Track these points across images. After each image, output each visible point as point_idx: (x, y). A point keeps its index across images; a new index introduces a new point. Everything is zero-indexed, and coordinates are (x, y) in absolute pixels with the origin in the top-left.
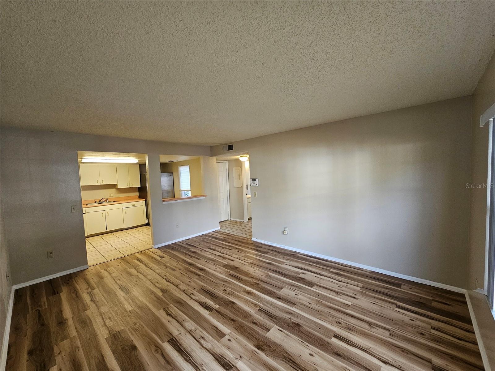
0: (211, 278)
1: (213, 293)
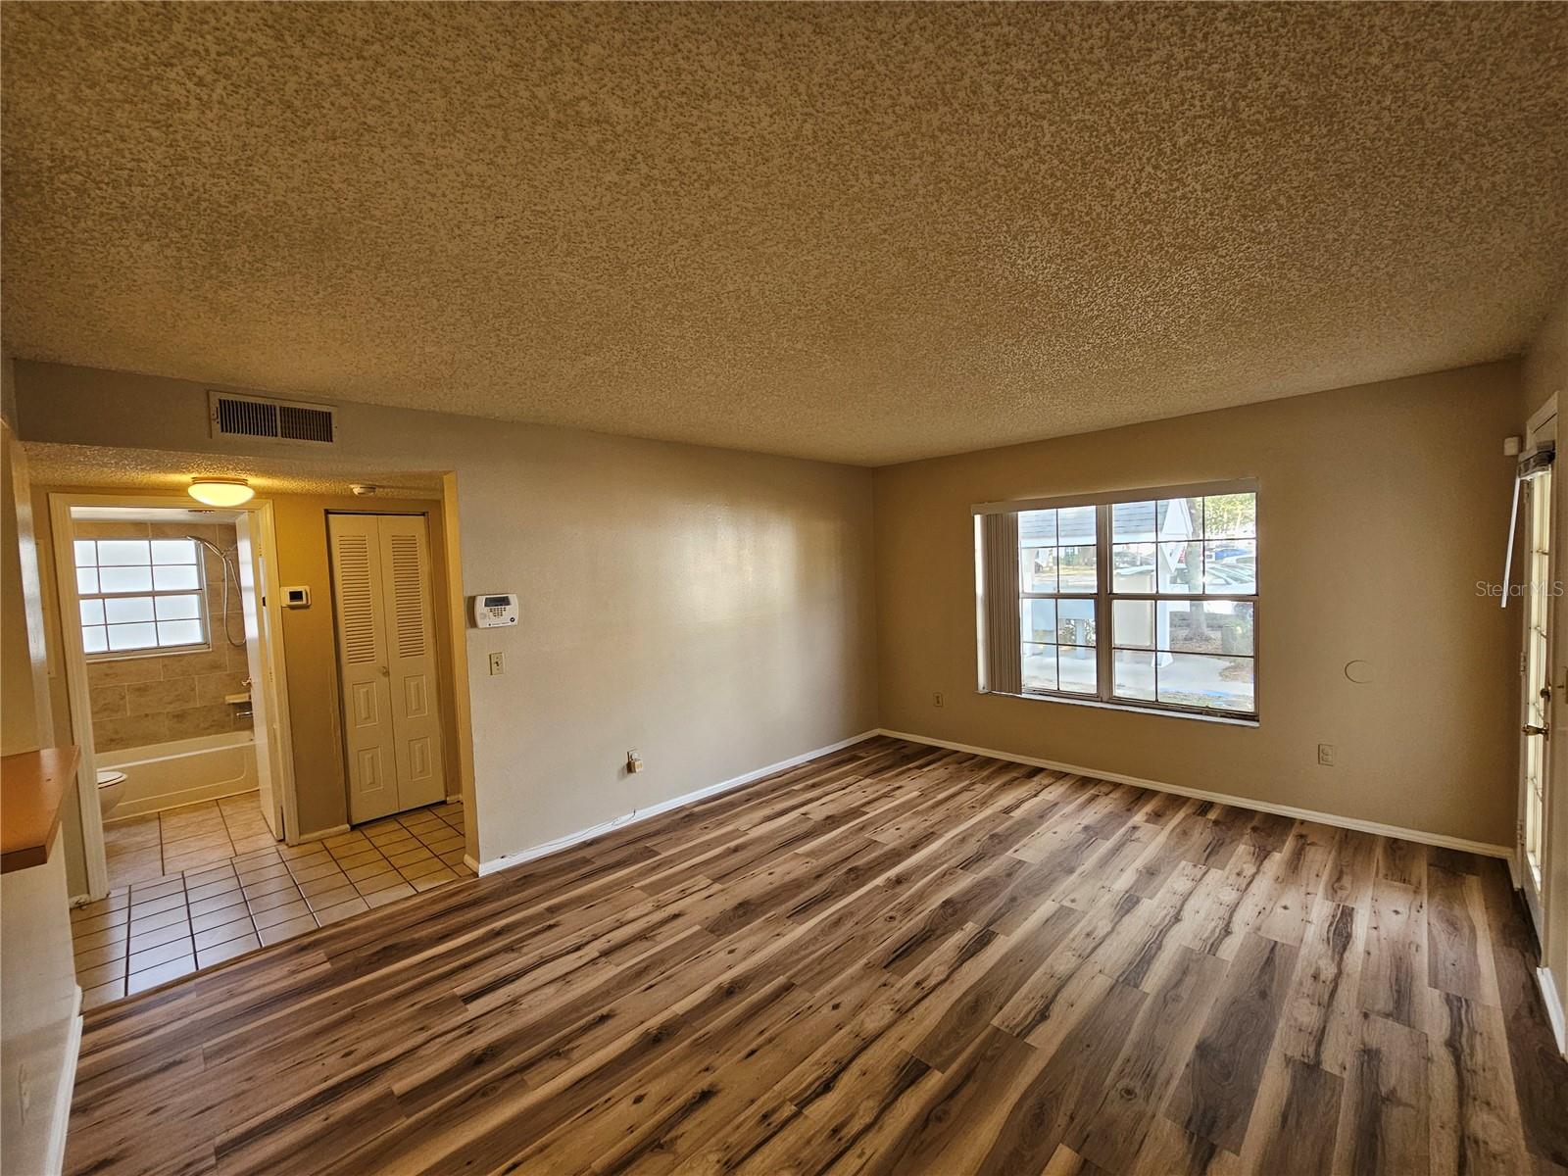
0: (804, 958)
1: (906, 939)
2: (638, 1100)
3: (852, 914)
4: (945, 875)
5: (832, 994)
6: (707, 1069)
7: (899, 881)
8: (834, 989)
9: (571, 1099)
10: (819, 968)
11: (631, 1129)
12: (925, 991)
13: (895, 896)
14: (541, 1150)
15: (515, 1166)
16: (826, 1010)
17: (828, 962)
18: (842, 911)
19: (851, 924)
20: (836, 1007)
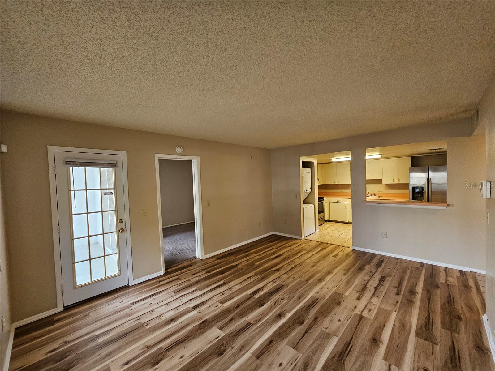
3: (296, 300)
4: (260, 319)
5: (296, 280)
7: (280, 316)
8: (295, 281)
10: (301, 285)
12: (274, 281)
13: (281, 308)
16: (296, 277)
17: (299, 286)
18: (299, 302)
19: (296, 297)
20: (294, 278)
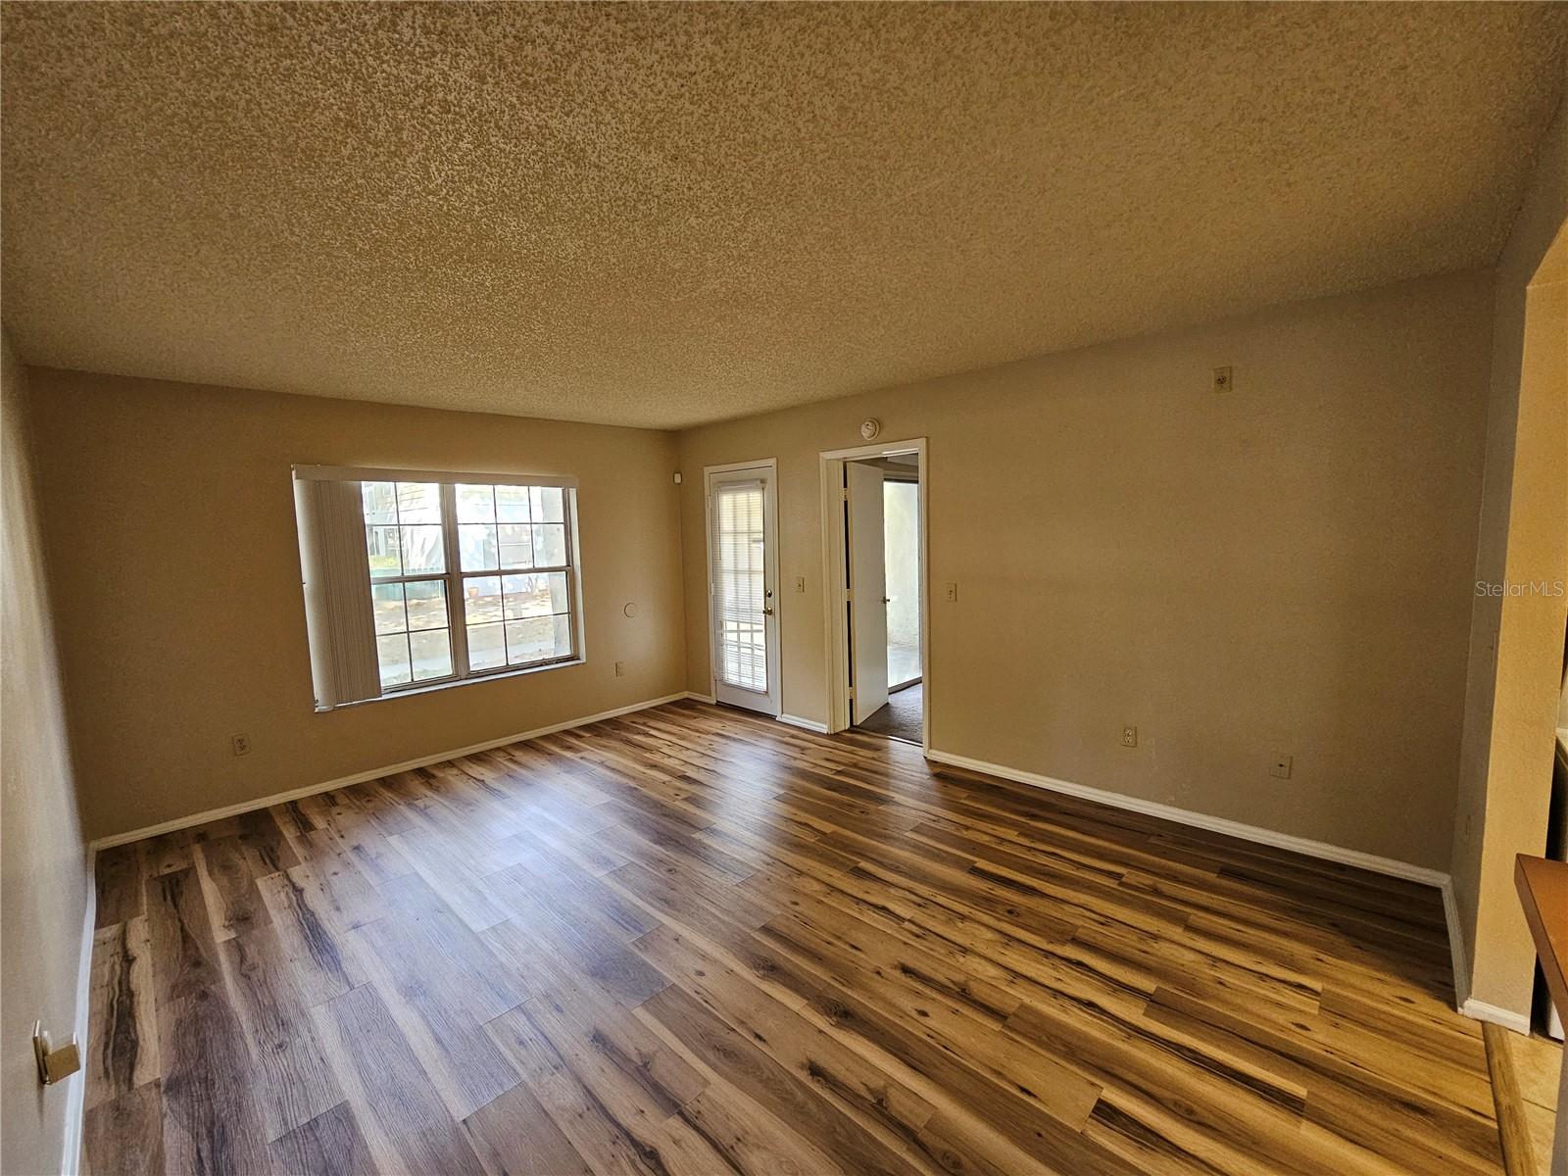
2: (924, 1014)
6: (879, 973)
9: (937, 1068)
11: (955, 1012)
14: (999, 1074)
15: (1024, 1090)
